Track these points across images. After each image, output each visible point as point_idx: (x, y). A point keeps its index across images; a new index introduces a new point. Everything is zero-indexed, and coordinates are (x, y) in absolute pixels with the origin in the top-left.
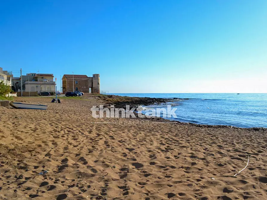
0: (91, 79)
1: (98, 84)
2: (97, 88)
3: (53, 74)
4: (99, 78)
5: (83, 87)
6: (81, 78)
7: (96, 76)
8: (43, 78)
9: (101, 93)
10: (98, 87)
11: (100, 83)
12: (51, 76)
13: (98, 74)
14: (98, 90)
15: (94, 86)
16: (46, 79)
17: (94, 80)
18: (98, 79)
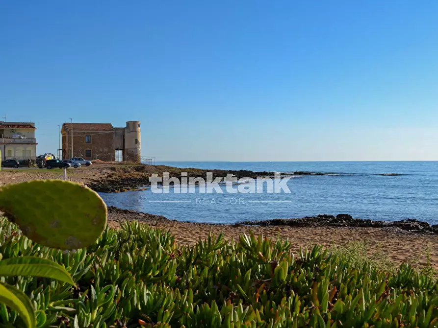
0: (120, 132)
1: (137, 142)
2: (134, 150)
3: (34, 123)
4: (139, 129)
5: (101, 150)
6: (98, 129)
7: (132, 126)
8: (12, 131)
9: (142, 161)
10: (136, 149)
11: (140, 140)
12: (30, 126)
13: (136, 122)
14: (136, 155)
15: (126, 147)
16: (18, 134)
17: (126, 135)
18: (136, 132)
